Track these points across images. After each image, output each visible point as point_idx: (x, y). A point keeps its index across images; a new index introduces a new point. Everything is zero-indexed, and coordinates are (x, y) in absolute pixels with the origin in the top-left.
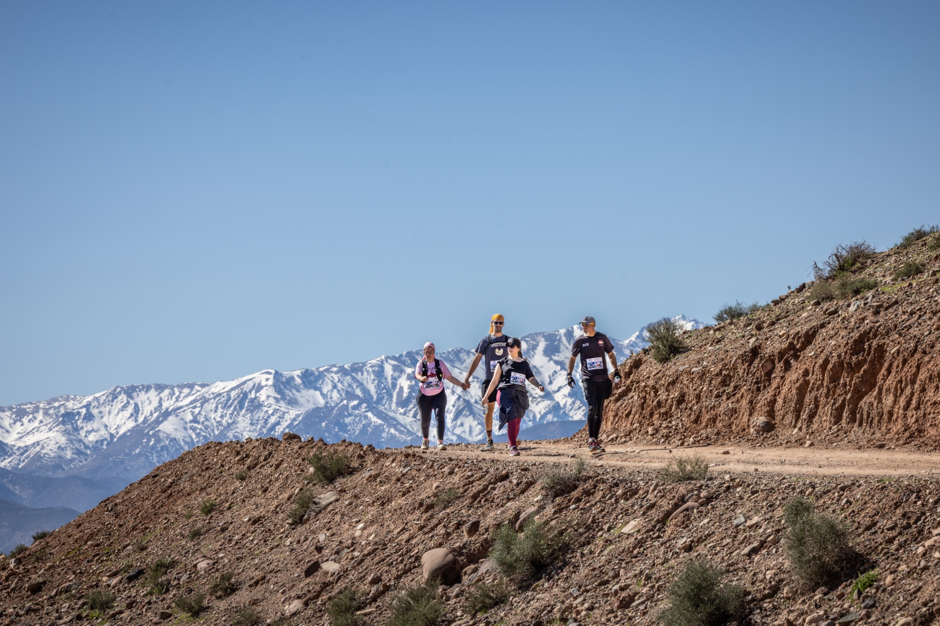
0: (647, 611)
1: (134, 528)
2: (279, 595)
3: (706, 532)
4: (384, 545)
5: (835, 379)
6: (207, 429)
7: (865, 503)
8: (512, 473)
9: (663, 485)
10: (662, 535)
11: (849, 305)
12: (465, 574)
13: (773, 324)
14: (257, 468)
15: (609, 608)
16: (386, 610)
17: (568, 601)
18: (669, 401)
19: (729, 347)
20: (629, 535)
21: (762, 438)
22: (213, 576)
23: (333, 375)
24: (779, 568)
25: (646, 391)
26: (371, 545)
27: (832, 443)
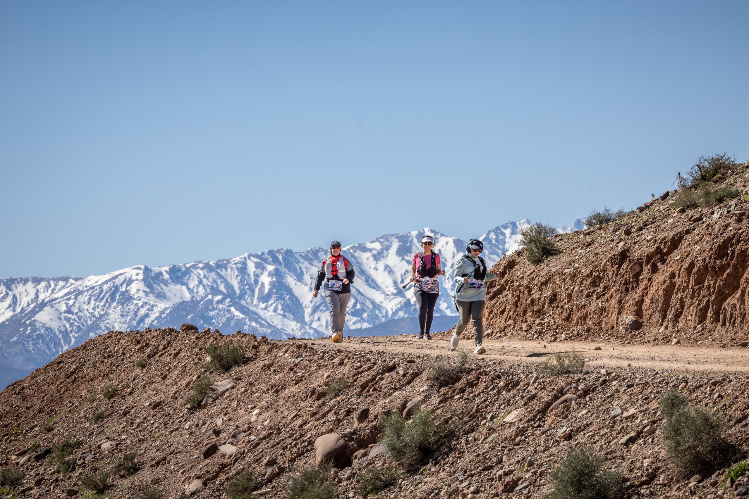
0: (531, 496)
1: (41, 411)
2: (179, 475)
3: (585, 423)
4: (279, 429)
5: (699, 281)
6: (80, 319)
7: (736, 398)
8: (398, 365)
9: (542, 378)
10: (542, 424)
11: (713, 213)
12: (356, 457)
13: (641, 229)
14: (157, 357)
15: (494, 491)
16: (281, 491)
17: (454, 484)
18: (542, 299)
19: (599, 251)
20: (511, 424)
21: (630, 335)
22: (116, 456)
23: (199, 271)
24: (656, 457)
25: (520, 291)
26: (267, 429)
27: (697, 341)
